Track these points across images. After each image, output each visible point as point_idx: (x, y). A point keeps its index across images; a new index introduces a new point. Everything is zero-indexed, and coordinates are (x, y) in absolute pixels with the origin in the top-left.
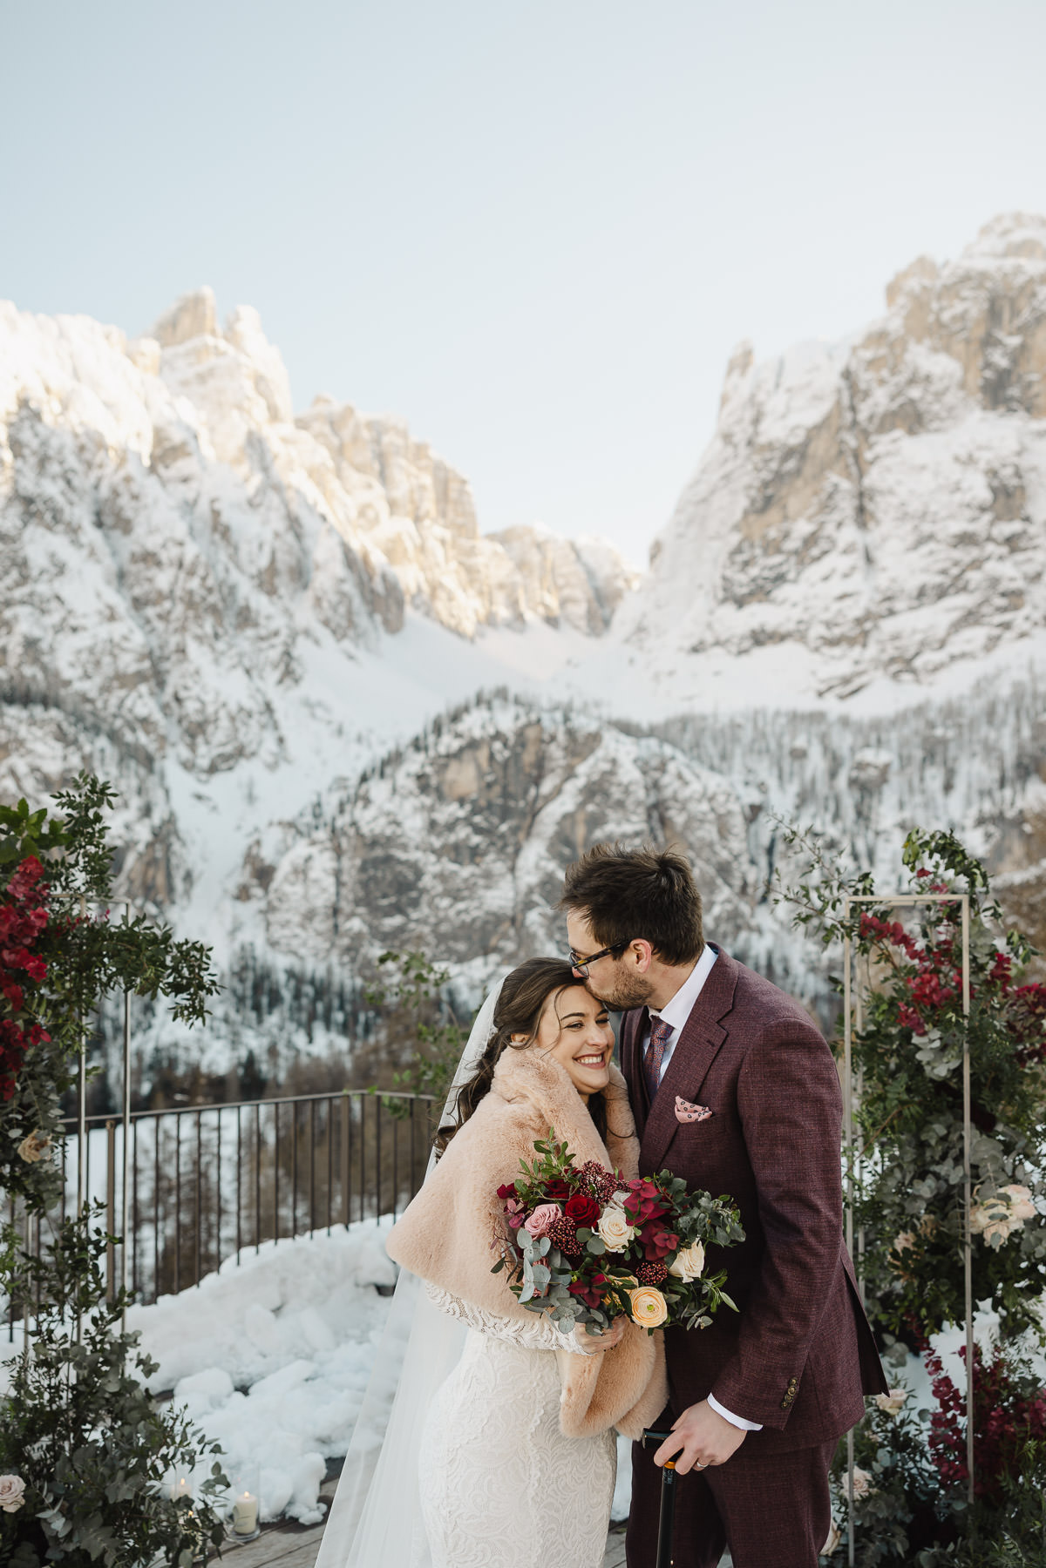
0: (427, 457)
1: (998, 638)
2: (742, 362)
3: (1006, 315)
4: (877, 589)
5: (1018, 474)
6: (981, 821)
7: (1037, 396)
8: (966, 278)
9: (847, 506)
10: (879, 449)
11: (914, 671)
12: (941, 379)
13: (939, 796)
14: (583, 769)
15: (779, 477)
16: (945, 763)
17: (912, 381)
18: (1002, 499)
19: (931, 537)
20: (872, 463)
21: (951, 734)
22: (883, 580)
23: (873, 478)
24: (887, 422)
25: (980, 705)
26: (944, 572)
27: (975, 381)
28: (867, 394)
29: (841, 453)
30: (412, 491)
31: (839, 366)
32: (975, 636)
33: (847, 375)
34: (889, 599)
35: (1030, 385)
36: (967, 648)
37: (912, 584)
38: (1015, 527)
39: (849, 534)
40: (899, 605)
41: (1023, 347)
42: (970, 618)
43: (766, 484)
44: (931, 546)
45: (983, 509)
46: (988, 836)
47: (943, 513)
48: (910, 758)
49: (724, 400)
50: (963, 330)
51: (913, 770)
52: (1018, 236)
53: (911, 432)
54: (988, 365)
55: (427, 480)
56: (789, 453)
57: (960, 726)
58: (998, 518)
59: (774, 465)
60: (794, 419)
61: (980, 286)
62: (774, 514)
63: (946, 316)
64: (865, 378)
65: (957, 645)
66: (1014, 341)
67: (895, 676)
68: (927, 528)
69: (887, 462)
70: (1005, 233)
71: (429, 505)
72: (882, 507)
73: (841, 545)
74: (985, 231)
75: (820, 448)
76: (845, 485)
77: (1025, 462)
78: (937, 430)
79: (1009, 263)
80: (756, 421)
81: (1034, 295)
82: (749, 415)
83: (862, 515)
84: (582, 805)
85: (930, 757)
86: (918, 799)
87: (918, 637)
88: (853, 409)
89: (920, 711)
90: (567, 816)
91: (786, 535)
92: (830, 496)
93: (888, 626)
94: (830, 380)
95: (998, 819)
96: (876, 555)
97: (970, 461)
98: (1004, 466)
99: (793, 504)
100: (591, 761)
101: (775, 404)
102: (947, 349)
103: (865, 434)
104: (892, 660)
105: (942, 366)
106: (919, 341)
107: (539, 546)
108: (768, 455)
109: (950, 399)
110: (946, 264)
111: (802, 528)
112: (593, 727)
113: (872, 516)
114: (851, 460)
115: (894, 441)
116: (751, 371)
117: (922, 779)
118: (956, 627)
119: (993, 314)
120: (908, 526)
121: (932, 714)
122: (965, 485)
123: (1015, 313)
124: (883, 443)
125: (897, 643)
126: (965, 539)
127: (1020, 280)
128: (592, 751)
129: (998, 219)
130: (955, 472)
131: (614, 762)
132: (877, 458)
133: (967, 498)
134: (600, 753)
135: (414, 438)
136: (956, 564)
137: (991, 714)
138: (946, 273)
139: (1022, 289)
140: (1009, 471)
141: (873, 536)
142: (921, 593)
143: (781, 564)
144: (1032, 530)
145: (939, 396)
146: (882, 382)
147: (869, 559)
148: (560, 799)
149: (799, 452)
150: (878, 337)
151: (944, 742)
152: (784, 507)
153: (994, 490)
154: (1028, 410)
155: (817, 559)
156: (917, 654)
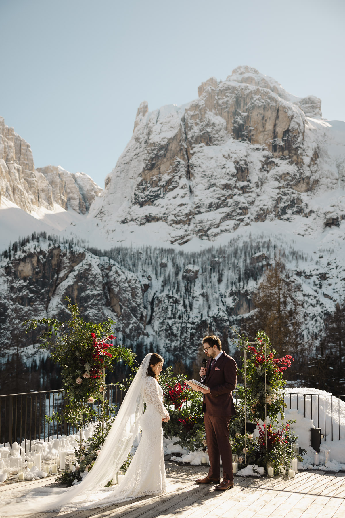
0: (13, 135)
1: (239, 225)
2: (143, 110)
3: (242, 105)
4: (194, 203)
5: (246, 164)
6: (232, 294)
7: (253, 135)
8: (228, 89)
9: (183, 170)
10: (195, 150)
11: (207, 236)
12: (218, 125)
13: (216, 283)
14: (77, 268)
15: (157, 156)
16: (219, 271)
17: (208, 125)
18: (240, 173)
19: (214, 184)
20: (193, 155)
21: (221, 260)
22: (196, 200)
23: (193, 160)
24: (199, 139)
25: (232, 249)
26: (219, 198)
27: (231, 127)
28: (191, 128)
29: (181, 149)
30: (5, 148)
31: (181, 116)
32: (231, 223)
33: (184, 120)
34: (198, 207)
35: (250, 131)
36: (227, 228)
37: (207, 202)
38: (245, 183)
39: (184, 181)
40: (202, 210)
41: (248, 116)
42: (228, 216)
43: (152, 159)
44: (215, 188)
45: (233, 176)
46: (234, 300)
47: (219, 176)
48: (206, 269)
49: (136, 124)
50: (226, 108)
51: (207, 273)
52: (246, 75)
53: (207, 144)
54: (236, 122)
55: (12, 144)
56: (161, 148)
57: (224, 257)
58: (238, 180)
59: (155, 152)
60: (163, 135)
61: (233, 92)
62: (155, 171)
63: (220, 102)
64: (190, 122)
65: (223, 226)
66: (245, 114)
67: (200, 237)
68: (213, 181)
69: (198, 154)
70: (241, 73)
71: (12, 154)
72: (197, 172)
73: (181, 185)
74: (234, 71)
75: (173, 147)
76: (182, 162)
77: (248, 159)
78: (217, 145)
79: (243, 85)
80: (149, 134)
81: (252, 98)
82: (146, 131)
83: (189, 175)
84: (76, 282)
85: (213, 269)
86: (209, 285)
87: (209, 222)
88: (186, 133)
89: (209, 251)
90: (69, 287)
91: (160, 180)
92: (177, 166)
93: (198, 217)
94: (177, 121)
95: (238, 293)
96: (194, 190)
97: (229, 157)
98: (241, 160)
99: (163, 168)
100: (81, 264)
101: (156, 128)
102: (221, 115)
103: (190, 143)
104: (199, 231)
105: (219, 121)
106: (211, 110)
107: (59, 175)
108: (153, 148)
109: (222, 133)
110: (221, 82)
111: (166, 177)
112: (82, 251)
113: (193, 175)
114: (185, 153)
115: (201, 147)
116: (147, 114)
117: (210, 277)
118: (223, 220)
119: (237, 103)
120: (206, 180)
121: (214, 253)
122: (227, 166)
123: (245, 104)
124: (197, 148)
125: (201, 224)
126: (226, 187)
127: (247, 92)
128: (81, 261)
129: (239, 68)
130: (223, 161)
131: (90, 265)
132: (194, 153)
133: (228, 171)
134: (84, 262)
135: (7, 126)
136: (223, 196)
137: (235, 253)
138: (220, 86)
139: (248, 95)
140: (243, 162)
141: (193, 183)
142: (211, 206)
143: (158, 190)
144: (251, 185)
145: (218, 131)
146: (197, 124)
147: (191, 191)
148: (67, 280)
149: (165, 148)
150: (196, 107)
151: (219, 263)
152: (159, 168)
153: (237, 169)
154: (250, 140)
155: (172, 190)
156: (209, 229)
